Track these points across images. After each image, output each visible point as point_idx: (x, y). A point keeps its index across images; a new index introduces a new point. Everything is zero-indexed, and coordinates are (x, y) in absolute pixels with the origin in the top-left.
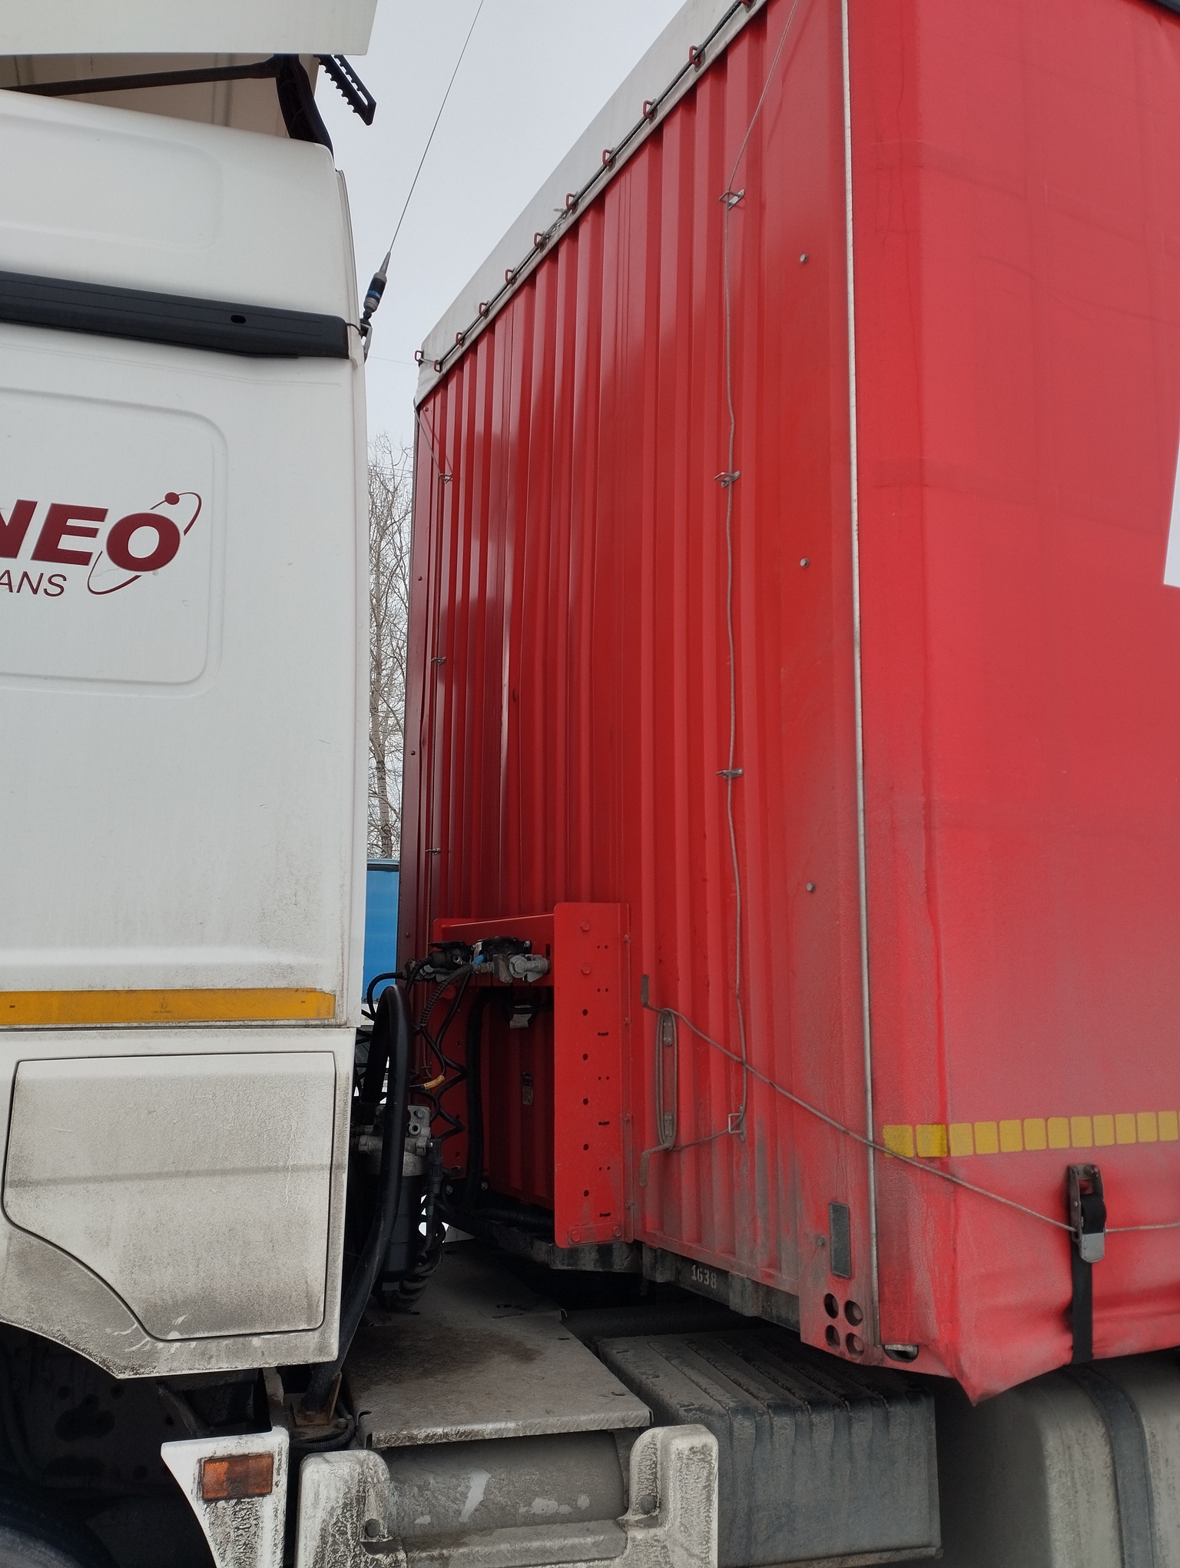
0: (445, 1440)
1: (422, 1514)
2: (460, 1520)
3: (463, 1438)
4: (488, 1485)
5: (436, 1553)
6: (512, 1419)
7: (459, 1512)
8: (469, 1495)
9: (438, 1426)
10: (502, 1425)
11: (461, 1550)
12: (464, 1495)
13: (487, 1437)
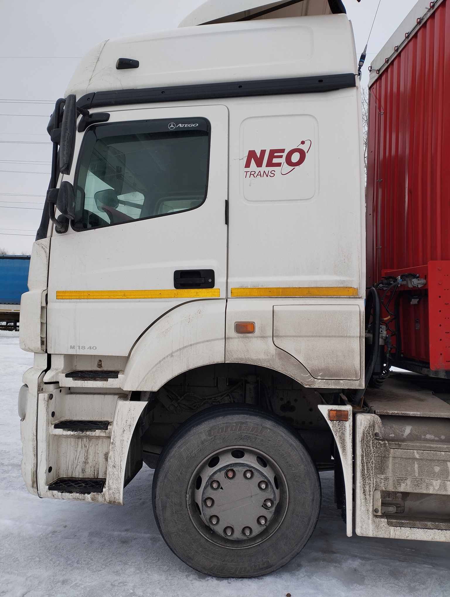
0: (397, 415)
1: (392, 434)
2: (403, 437)
3: (403, 415)
4: (411, 429)
5: (397, 443)
6: (419, 412)
7: (403, 435)
8: (406, 431)
9: (395, 411)
10: (416, 413)
11: (404, 443)
12: (404, 431)
13: (411, 416)
